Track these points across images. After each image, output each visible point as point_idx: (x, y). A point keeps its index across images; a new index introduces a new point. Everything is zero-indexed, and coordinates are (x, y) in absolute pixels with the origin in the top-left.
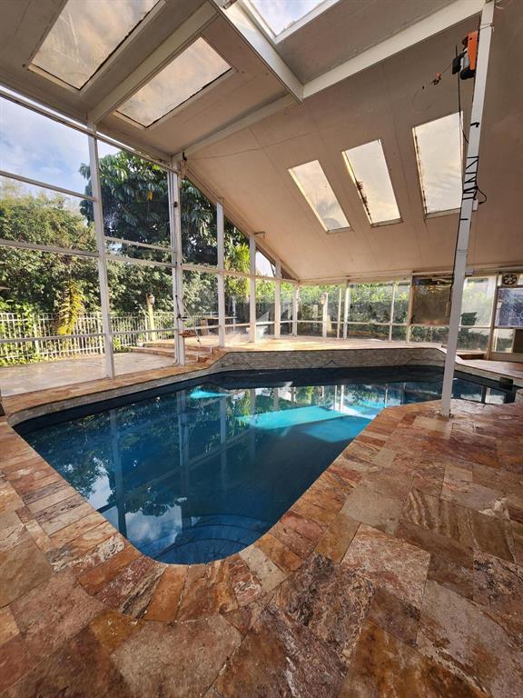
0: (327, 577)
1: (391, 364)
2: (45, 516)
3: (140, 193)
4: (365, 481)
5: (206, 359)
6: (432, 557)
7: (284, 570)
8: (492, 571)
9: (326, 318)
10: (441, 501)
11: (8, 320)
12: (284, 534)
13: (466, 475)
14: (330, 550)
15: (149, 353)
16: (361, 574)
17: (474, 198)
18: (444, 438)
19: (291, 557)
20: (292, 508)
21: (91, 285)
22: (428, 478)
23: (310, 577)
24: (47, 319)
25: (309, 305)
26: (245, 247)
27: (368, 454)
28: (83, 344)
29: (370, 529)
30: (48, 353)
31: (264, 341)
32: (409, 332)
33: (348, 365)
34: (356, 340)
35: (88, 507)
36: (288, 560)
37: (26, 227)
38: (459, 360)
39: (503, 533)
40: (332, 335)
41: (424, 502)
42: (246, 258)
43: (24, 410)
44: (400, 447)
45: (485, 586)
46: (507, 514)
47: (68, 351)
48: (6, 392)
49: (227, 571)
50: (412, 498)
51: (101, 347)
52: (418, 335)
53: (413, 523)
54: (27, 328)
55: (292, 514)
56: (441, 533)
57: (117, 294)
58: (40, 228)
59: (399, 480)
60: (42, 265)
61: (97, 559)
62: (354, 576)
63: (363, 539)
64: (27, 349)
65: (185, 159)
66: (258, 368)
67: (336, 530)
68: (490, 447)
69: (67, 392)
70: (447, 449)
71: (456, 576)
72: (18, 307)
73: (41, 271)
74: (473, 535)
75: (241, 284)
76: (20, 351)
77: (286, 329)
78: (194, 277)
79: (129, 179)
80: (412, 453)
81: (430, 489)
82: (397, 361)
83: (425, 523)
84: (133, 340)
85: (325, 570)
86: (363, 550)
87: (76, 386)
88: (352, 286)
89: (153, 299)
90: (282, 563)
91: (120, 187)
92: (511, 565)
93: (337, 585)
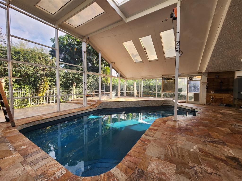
0: (142, 176)
1: (157, 105)
2: (33, 163)
3: (72, 48)
4: (152, 143)
5: (94, 105)
6: (176, 166)
7: (127, 175)
8: (195, 169)
9: (135, 90)
10: (177, 147)
11: (18, 91)
12: (126, 162)
13: (184, 139)
14: (143, 166)
15: (73, 103)
16: (154, 174)
17: (179, 53)
18: (176, 127)
19: (129, 170)
20: (128, 153)
21: (52, 79)
22: (172, 141)
23: (136, 177)
24: (34, 91)
25: (130, 86)
26: (108, 67)
27: (153, 134)
28: (48, 100)
29: (155, 158)
30: (33, 103)
31: (115, 98)
32: (162, 95)
33: (143, 106)
34: (146, 98)
35: (51, 158)
36: (128, 171)
37: (29, 58)
38: (178, 104)
39: (197, 156)
40: (138, 96)
41: (172, 148)
42: (108, 71)
43: (23, 124)
44: (163, 131)
45: (194, 174)
46: (198, 150)
47: (42, 103)
48: (16, 118)
49: (106, 177)
50: (168, 147)
51: (55, 101)
52: (165, 96)
53: (169, 155)
54: (26, 94)
55: (128, 155)
56: (178, 158)
57: (62, 82)
58: (34, 58)
59: (163, 141)
60: (34, 71)
61: (55, 178)
62: (151, 175)
63: (153, 162)
64: (25, 102)
65: (88, 38)
66: (113, 107)
67: (144, 160)
68: (191, 129)
69: (41, 117)
70: (177, 131)
71: (185, 172)
72: (23, 86)
73: (33, 74)
74: (189, 158)
75: (106, 79)
76: (22, 103)
77: (122, 94)
78: (90, 77)
79: (68, 44)
80: (167, 133)
81: (174, 144)
82: (159, 104)
83: (173, 155)
84: (67, 98)
85: (141, 174)
86: (154, 166)
87: (45, 115)
88: (143, 80)
89: (75, 84)
90: (126, 173)
91: (65, 46)
92: (201, 167)
93: (146, 179)
